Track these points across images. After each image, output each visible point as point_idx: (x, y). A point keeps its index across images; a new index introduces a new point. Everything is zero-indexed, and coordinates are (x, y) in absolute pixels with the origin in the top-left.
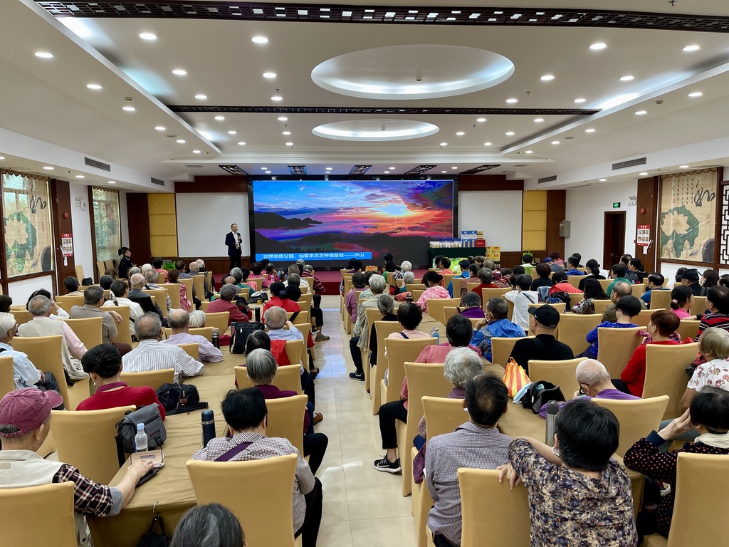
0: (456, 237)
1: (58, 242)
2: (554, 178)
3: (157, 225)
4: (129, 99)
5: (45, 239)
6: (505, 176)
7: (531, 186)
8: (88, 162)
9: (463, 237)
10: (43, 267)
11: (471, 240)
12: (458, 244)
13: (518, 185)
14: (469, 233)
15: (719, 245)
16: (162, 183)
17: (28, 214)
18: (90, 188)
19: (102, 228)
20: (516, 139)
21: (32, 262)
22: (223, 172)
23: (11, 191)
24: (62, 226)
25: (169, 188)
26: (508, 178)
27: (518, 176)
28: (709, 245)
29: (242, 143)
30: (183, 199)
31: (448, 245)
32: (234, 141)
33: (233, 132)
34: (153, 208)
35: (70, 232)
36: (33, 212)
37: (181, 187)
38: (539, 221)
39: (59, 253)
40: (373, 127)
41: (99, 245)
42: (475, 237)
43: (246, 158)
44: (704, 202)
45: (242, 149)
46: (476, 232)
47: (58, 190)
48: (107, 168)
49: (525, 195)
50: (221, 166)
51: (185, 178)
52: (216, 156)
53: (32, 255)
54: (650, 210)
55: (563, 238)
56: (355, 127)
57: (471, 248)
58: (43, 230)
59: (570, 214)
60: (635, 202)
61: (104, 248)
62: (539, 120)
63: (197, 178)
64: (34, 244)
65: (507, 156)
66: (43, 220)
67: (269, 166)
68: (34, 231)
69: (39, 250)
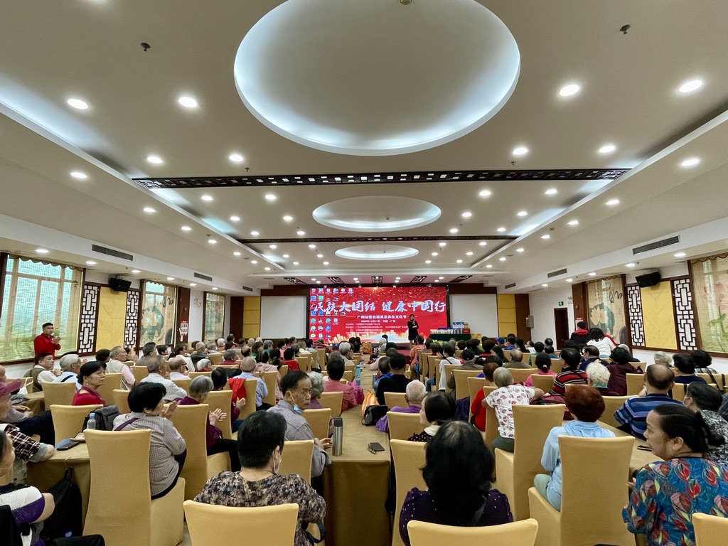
0: (449, 326)
1: (179, 326)
2: (514, 285)
3: (248, 318)
4: (209, 235)
5: (170, 323)
6: (482, 284)
7: (501, 291)
8: (196, 275)
9: (454, 326)
10: (166, 341)
11: (459, 329)
12: (450, 331)
13: (493, 290)
14: (458, 323)
15: (630, 331)
16: (251, 290)
17: (160, 308)
18: (205, 293)
19: (211, 320)
20: (477, 258)
21: (159, 338)
22: (288, 283)
23: (150, 293)
24: (182, 316)
25: (256, 293)
26: (485, 286)
27: (491, 284)
28: (623, 331)
29: (296, 263)
30: (266, 300)
31: (443, 332)
32: (291, 261)
33: (286, 256)
34: (246, 306)
35: (187, 320)
36: (164, 306)
37: (265, 293)
38: (511, 316)
39: (178, 333)
40: (378, 251)
41: (207, 329)
42: (462, 327)
43: (300, 272)
44: (616, 299)
45: (295, 268)
46: (463, 323)
47: (182, 294)
48: (210, 279)
49: (499, 297)
50: (286, 278)
51: (266, 287)
52: (281, 272)
53: (159, 333)
54: (582, 307)
55: (529, 329)
56: (367, 251)
57: (460, 335)
58: (169, 318)
59: (534, 310)
60: (572, 301)
61: (211, 332)
62: (483, 243)
63: (275, 286)
64: (162, 326)
65: (474, 269)
66: (171, 311)
67: (318, 278)
68: (163, 318)
69: (165, 330)
